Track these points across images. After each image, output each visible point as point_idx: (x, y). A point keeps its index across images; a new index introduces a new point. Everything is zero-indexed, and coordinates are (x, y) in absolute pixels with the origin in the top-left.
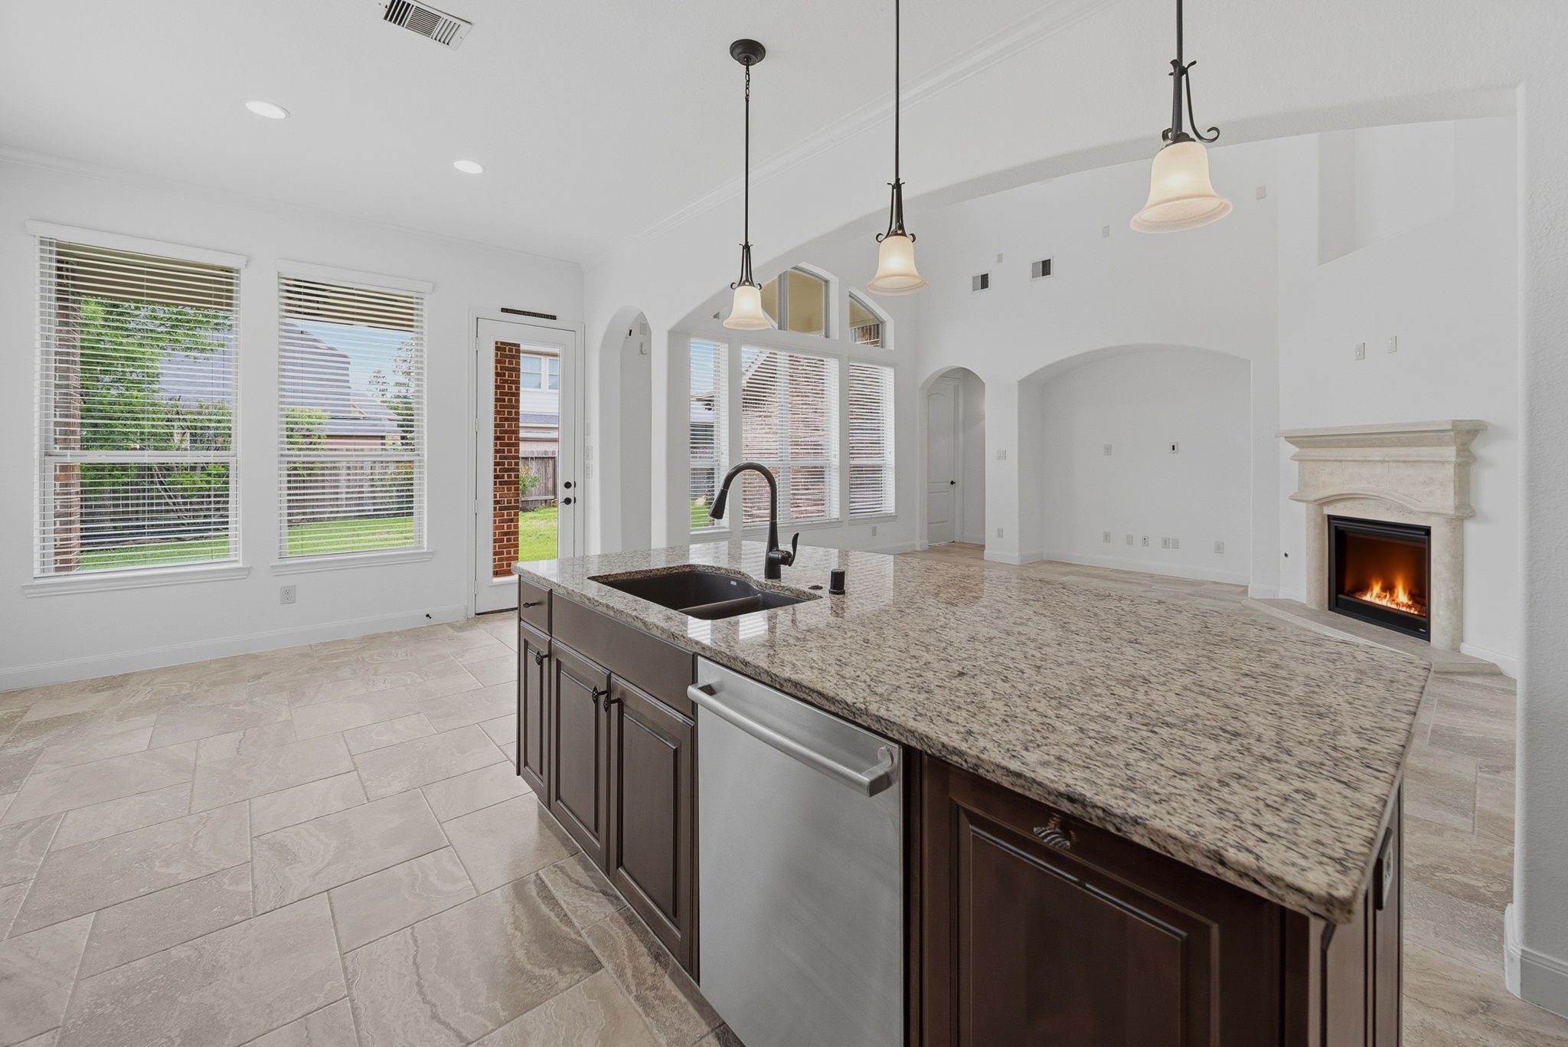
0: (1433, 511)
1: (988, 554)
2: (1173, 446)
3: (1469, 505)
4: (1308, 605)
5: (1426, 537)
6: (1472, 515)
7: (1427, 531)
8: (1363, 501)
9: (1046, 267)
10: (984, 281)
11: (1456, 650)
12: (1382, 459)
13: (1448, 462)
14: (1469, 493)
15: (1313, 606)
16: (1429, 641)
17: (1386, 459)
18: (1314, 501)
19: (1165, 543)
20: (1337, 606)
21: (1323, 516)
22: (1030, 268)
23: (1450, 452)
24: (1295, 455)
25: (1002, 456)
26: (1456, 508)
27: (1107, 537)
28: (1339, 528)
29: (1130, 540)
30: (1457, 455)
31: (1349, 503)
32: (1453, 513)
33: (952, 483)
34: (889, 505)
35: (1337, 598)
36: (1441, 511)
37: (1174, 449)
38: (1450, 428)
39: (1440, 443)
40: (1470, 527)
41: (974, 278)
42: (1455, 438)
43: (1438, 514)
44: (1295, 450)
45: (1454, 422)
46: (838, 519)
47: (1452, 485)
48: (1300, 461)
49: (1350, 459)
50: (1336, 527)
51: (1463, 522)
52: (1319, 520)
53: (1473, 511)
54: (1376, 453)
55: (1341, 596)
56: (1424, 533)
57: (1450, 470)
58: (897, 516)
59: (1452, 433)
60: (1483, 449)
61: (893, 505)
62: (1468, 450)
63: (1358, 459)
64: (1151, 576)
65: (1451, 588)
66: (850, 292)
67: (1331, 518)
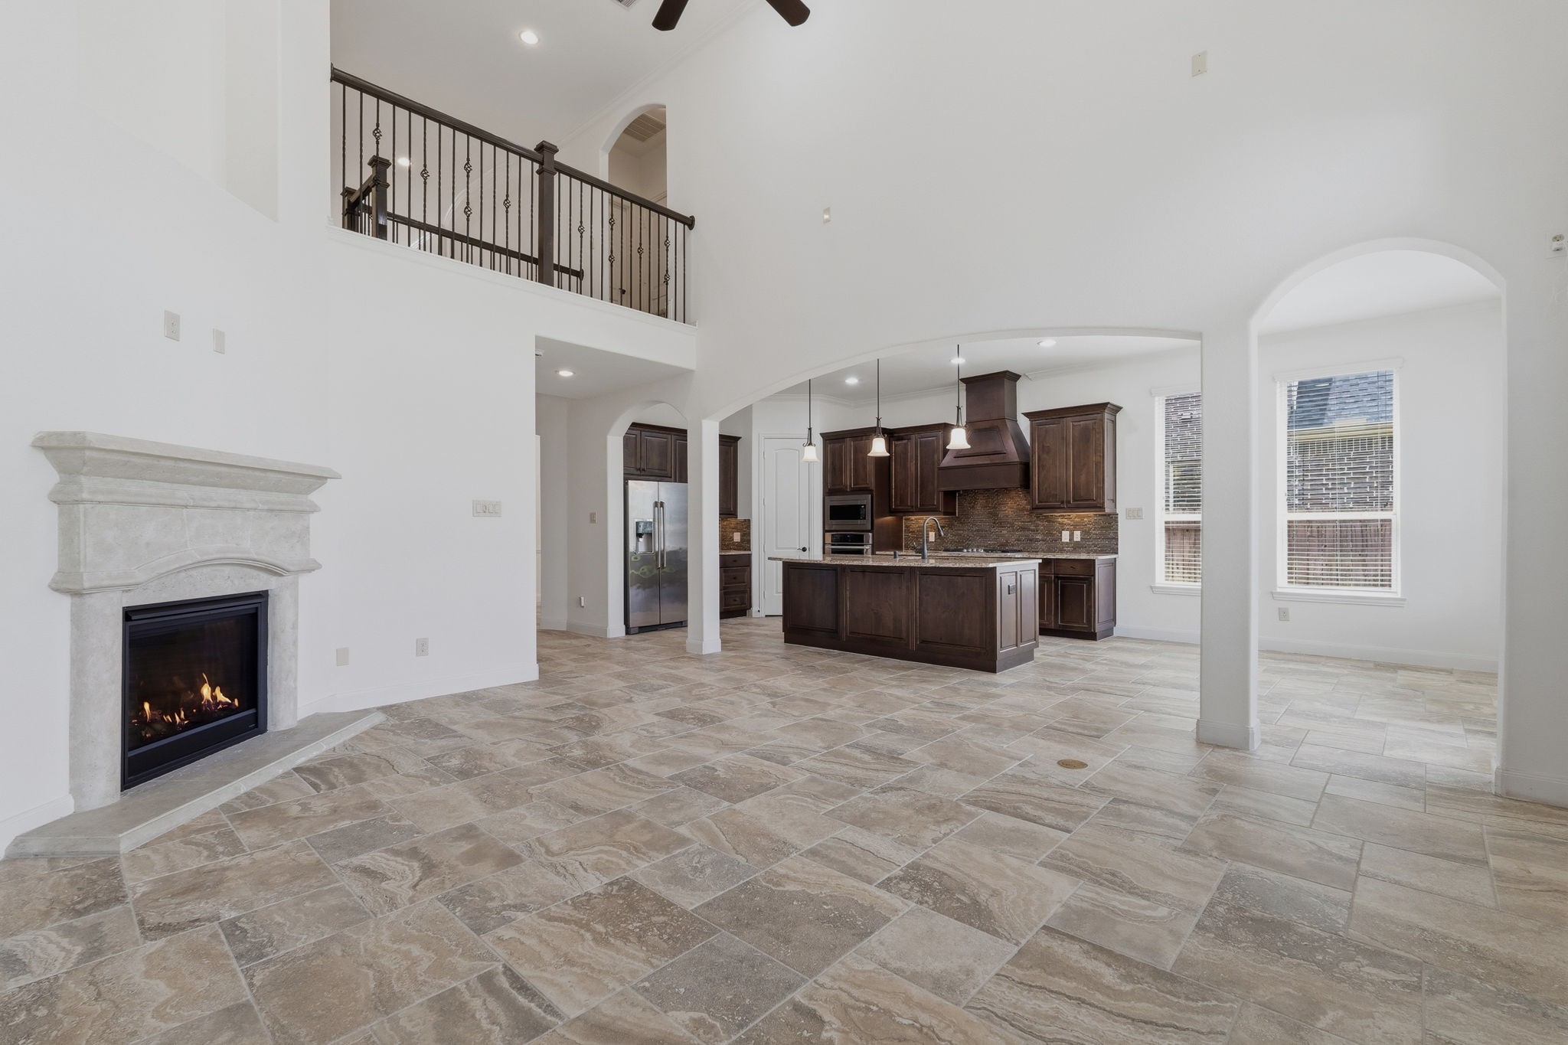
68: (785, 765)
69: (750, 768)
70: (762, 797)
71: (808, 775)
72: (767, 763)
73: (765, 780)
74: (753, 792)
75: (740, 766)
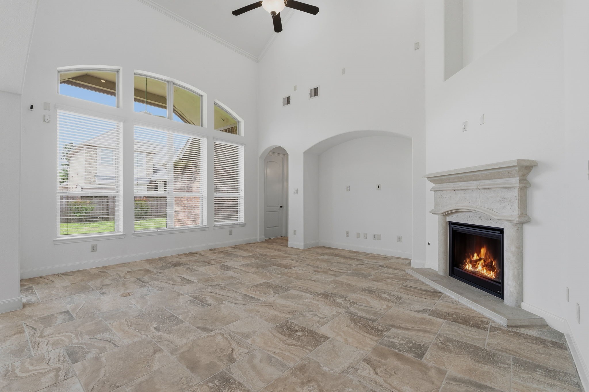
0: (505, 218)
1: (290, 243)
2: (378, 186)
3: (527, 215)
4: (438, 273)
5: (501, 235)
6: (528, 221)
7: (501, 231)
8: (466, 213)
9: (316, 92)
10: (288, 100)
11: (519, 306)
12: (476, 187)
13: (514, 187)
14: (526, 207)
15: (441, 273)
16: (503, 299)
17: (479, 187)
18: (442, 214)
19: (374, 237)
20: (453, 274)
21: (446, 222)
22: (308, 92)
23: (515, 181)
24: (432, 188)
25: (296, 192)
26: (519, 216)
27: (348, 234)
28: (454, 229)
29: (358, 235)
30: (519, 182)
31: (459, 215)
32: (517, 219)
33: (281, 207)
34: (242, 219)
35: (453, 269)
36: (510, 219)
37: (378, 188)
38: (516, 164)
39: (510, 175)
40: (527, 228)
41: (284, 99)
42: (519, 171)
43: (508, 220)
44: (432, 185)
45: (518, 160)
46: (206, 226)
47: (517, 202)
48: (435, 191)
49: (460, 188)
50: (453, 228)
51: (523, 225)
52: (444, 224)
53: (529, 218)
54: (473, 184)
55: (455, 268)
56: (499, 232)
57: (515, 193)
58: (245, 224)
59: (517, 168)
60: (536, 178)
61: (243, 218)
62: (526, 180)
63: (463, 188)
64: (367, 254)
65: (516, 267)
66: (215, 102)
67: (451, 223)
68: (245, 295)
69: (260, 293)
70: (257, 283)
71: (238, 291)
72: (253, 296)
73: (255, 288)
74: (260, 285)
75: (264, 294)
